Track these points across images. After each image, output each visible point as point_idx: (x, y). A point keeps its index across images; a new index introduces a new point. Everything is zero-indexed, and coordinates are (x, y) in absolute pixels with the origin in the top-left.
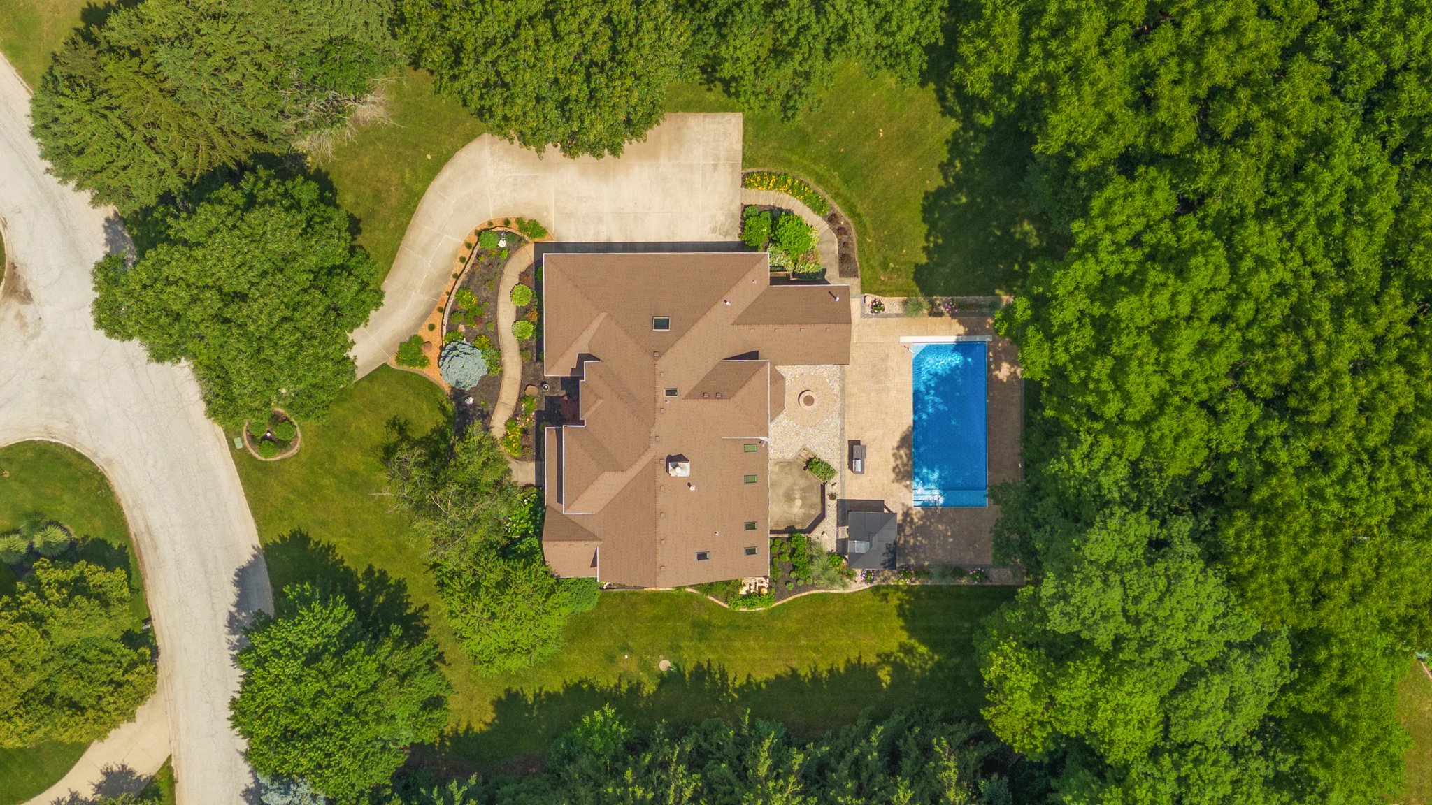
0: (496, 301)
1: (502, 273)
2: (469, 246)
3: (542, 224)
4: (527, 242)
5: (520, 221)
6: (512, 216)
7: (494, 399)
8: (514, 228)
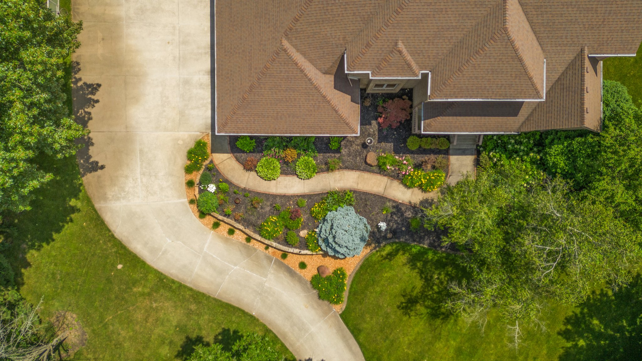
0: (275, 196)
1: (244, 190)
2: (216, 225)
3: (192, 145)
4: (212, 162)
5: (189, 170)
6: (183, 178)
7: (381, 199)
8: (196, 177)
